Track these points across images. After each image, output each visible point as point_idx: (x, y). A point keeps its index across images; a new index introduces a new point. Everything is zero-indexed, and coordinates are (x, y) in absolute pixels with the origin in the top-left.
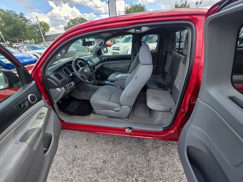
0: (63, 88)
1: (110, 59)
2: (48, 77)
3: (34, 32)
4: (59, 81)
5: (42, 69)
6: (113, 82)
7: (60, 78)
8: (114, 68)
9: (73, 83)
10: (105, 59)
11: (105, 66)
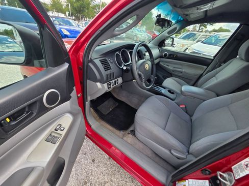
0: (106, 85)
1: (174, 56)
2: (91, 61)
3: (95, 12)
4: (104, 73)
5: (87, 45)
6: (173, 93)
7: (107, 67)
8: (173, 71)
9: (120, 80)
10: (166, 55)
11: (162, 64)
